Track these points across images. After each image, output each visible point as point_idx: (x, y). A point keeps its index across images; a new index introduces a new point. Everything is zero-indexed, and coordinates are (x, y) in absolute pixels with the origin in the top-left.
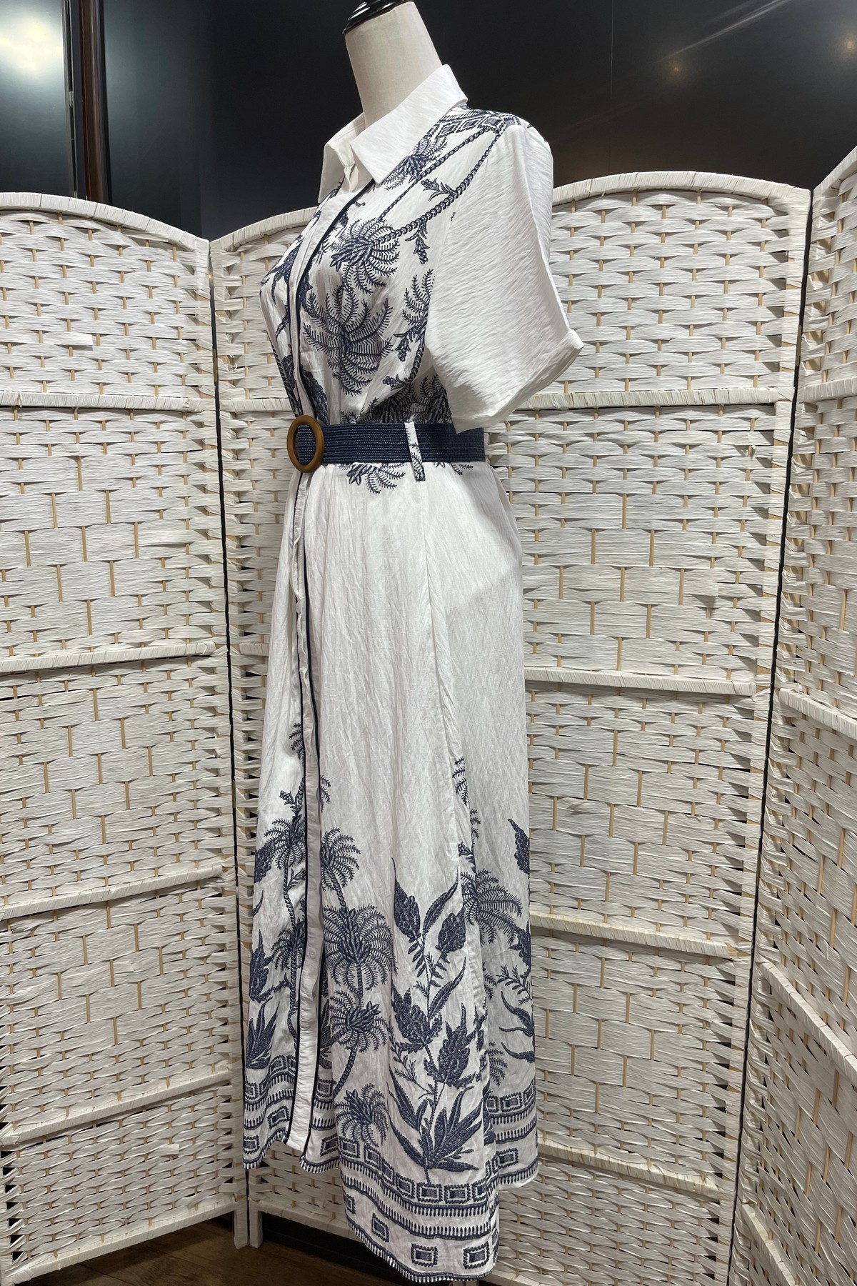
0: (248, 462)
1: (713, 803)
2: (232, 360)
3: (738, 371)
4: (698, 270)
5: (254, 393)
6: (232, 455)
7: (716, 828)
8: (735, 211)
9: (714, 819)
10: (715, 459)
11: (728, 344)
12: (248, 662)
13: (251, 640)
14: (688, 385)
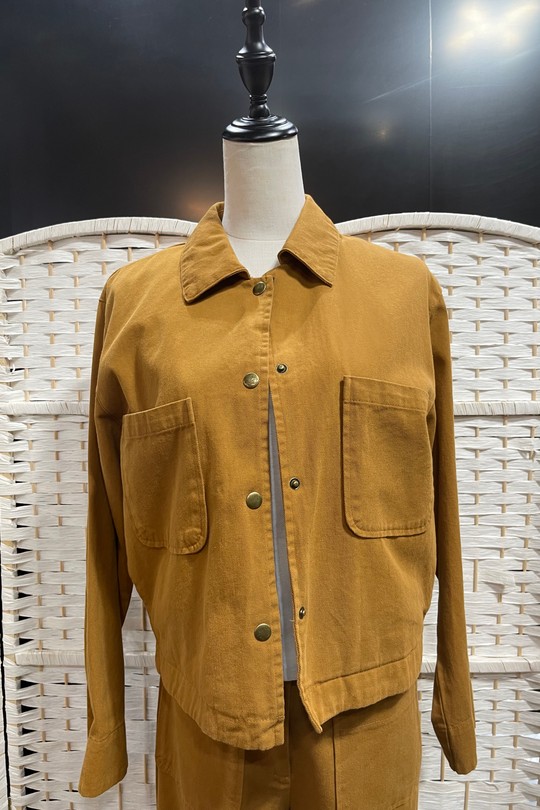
0: (28, 464)
1: (509, 768)
2: (9, 362)
3: (520, 386)
4: (482, 299)
5: (36, 395)
6: (9, 458)
7: (512, 789)
8: (511, 252)
9: (511, 783)
10: (503, 461)
11: (509, 363)
12: (24, 671)
13: (29, 648)
14: (476, 397)
